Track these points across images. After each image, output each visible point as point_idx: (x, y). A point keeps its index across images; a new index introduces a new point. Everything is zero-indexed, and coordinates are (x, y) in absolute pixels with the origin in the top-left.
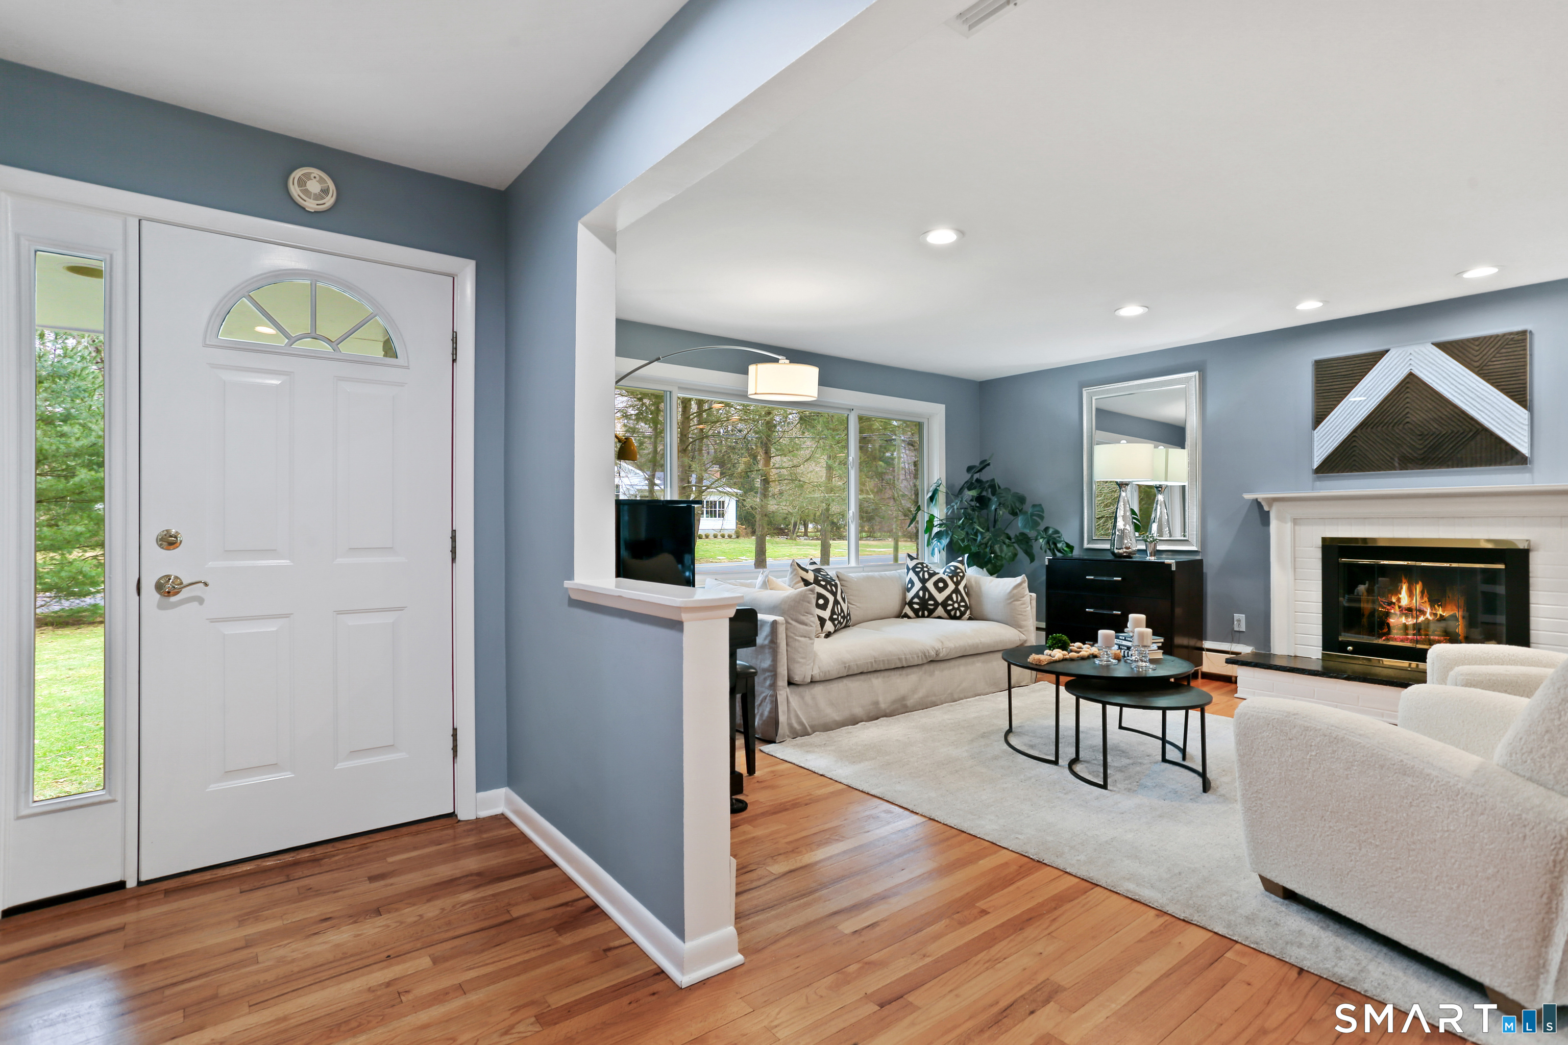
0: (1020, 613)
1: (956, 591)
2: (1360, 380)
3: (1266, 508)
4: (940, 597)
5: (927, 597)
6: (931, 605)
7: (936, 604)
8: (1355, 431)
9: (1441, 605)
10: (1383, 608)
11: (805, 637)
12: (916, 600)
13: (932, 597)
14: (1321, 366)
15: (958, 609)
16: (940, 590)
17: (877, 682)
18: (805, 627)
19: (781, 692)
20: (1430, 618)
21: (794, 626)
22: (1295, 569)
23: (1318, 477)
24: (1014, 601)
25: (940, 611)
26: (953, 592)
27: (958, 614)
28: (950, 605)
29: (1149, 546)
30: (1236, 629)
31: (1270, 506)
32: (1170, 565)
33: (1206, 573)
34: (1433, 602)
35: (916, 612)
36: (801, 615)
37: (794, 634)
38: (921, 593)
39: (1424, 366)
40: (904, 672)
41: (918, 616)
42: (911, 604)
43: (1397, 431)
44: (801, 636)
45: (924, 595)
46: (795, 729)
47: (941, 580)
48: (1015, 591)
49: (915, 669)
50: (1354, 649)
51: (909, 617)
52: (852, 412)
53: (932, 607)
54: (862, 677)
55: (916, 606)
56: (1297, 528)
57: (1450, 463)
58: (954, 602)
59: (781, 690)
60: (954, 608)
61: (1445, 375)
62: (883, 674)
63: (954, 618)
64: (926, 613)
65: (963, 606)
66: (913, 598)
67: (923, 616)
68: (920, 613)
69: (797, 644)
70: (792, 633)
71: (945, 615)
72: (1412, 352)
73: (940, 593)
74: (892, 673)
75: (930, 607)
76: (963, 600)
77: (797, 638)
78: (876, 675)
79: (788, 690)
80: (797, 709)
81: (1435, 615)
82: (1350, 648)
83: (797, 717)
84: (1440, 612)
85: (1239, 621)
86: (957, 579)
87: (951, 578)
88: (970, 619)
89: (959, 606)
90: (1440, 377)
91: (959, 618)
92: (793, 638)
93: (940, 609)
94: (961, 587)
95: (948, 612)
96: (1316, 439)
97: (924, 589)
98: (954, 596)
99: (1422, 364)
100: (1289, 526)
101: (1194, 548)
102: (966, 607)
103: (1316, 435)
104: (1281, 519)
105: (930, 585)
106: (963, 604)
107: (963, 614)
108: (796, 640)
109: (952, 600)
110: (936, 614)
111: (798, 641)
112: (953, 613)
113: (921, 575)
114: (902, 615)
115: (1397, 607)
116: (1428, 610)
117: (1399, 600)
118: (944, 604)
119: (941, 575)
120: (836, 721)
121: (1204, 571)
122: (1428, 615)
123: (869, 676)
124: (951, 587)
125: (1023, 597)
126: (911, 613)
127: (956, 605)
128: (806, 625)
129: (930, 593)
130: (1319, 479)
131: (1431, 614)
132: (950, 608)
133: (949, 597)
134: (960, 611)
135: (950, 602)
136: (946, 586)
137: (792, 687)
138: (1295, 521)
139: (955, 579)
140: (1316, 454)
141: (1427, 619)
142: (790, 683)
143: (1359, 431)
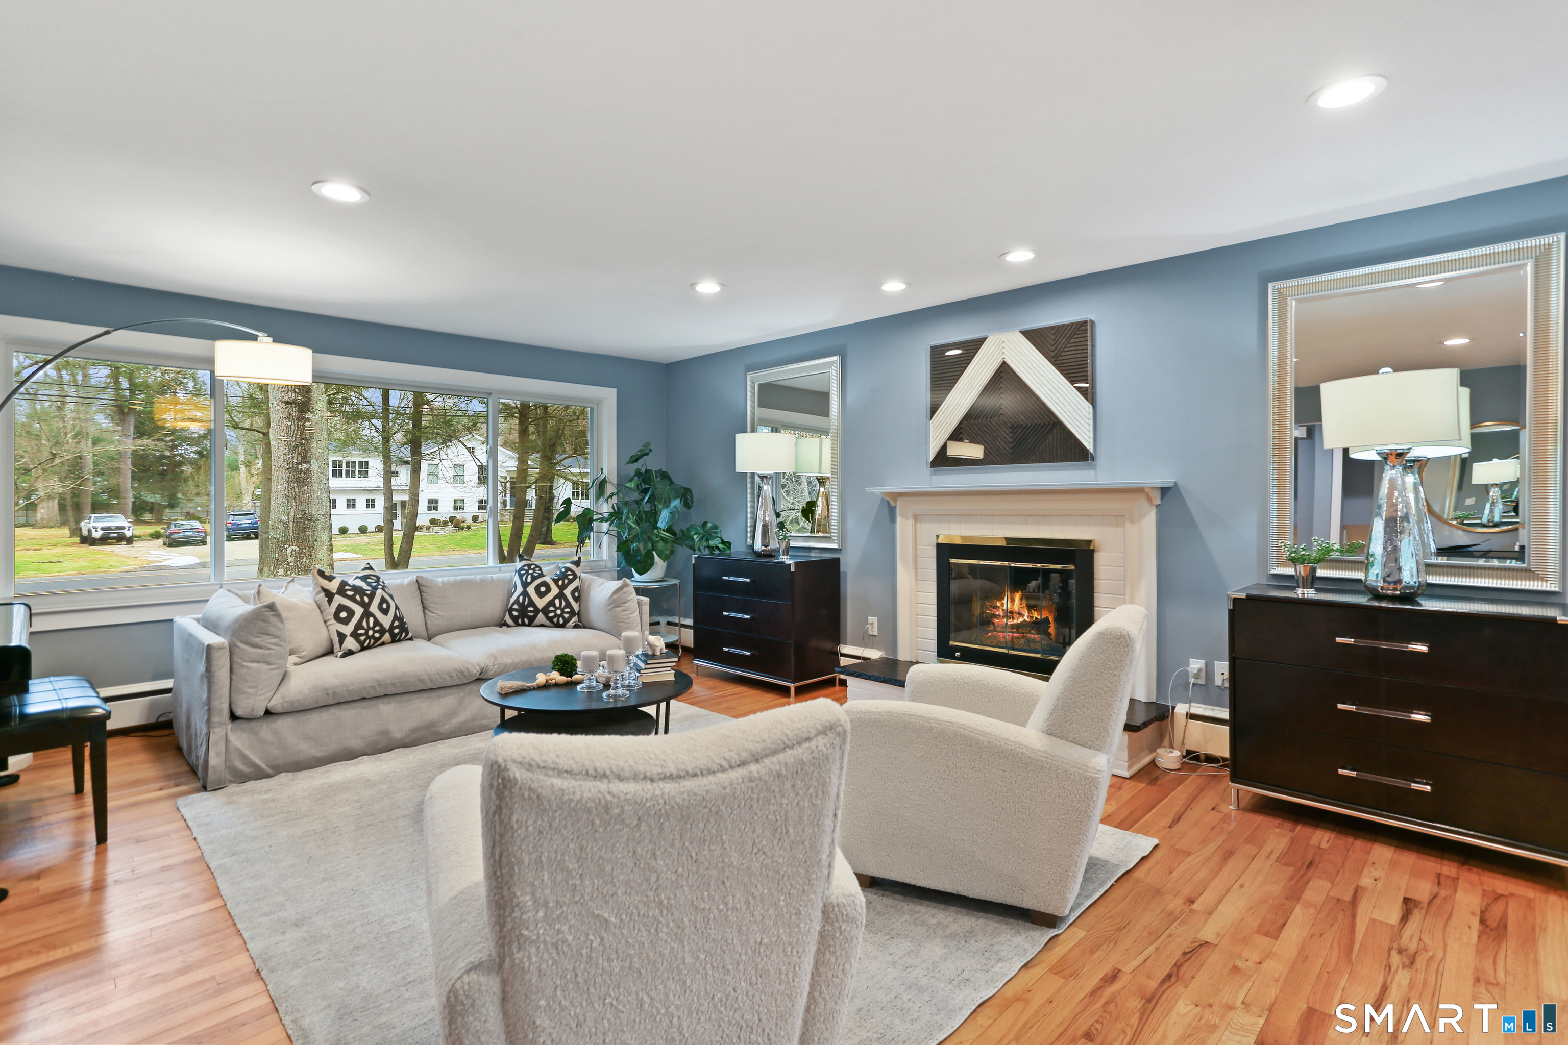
0: (621, 620)
1: (561, 596)
2: (966, 368)
3: (892, 504)
4: (541, 603)
5: (526, 603)
6: (531, 612)
7: (537, 611)
8: (961, 423)
9: (1036, 610)
10: (990, 610)
11: (259, 662)
12: (516, 606)
13: (531, 603)
14: (937, 352)
15: (561, 615)
16: (541, 595)
17: (386, 709)
18: (259, 650)
19: (216, 730)
20: (1028, 620)
21: (243, 650)
22: (916, 569)
23: (935, 471)
24: (615, 607)
25: (541, 618)
26: (555, 598)
27: (561, 621)
28: (552, 611)
29: (782, 544)
30: (870, 633)
31: (895, 501)
32: (789, 565)
33: (845, 573)
34: (1030, 608)
35: (515, 619)
36: (253, 636)
37: (242, 658)
38: (521, 599)
39: (1014, 354)
40: (434, 694)
41: (518, 625)
42: (511, 610)
43: (994, 423)
44: (253, 662)
45: (524, 600)
46: (242, 771)
47: (545, 584)
48: (615, 596)
49: (452, 691)
50: (961, 655)
51: (509, 626)
52: (491, 396)
53: (532, 614)
54: (365, 704)
55: (515, 613)
56: (918, 525)
57: (1033, 457)
58: (556, 609)
59: (215, 727)
60: (556, 615)
61: (1029, 365)
62: (398, 698)
63: (558, 626)
64: (526, 621)
65: (567, 613)
66: (513, 604)
67: (523, 624)
68: (520, 621)
69: (244, 671)
70: (239, 658)
71: (548, 623)
72: (1005, 340)
73: (541, 598)
74: (415, 696)
75: (529, 614)
76: (568, 605)
77: (245, 664)
78: (386, 700)
79: (229, 726)
80: (243, 749)
81: (1032, 617)
82: (958, 654)
83: (244, 758)
84: (1036, 615)
85: (872, 624)
86: (563, 582)
87: (556, 581)
88: (576, 626)
89: (563, 612)
90: (1025, 366)
91: (563, 626)
92: (240, 664)
93: (541, 615)
94: (567, 592)
95: (550, 619)
96: (931, 430)
97: (525, 594)
98: (557, 602)
99: (1012, 353)
100: (910, 523)
101: (835, 546)
102: (572, 613)
103: (931, 426)
104: (905, 516)
105: (531, 590)
106: (567, 610)
107: (566, 621)
108: (243, 666)
109: (554, 605)
110: (537, 621)
111: (247, 667)
112: (555, 620)
113: (524, 578)
114: (503, 624)
115: (1001, 610)
116: (1026, 614)
117: (1002, 605)
118: (545, 611)
119: (547, 579)
120: (316, 757)
121: (842, 570)
122: (1026, 618)
123: (375, 701)
124: (555, 591)
125: (625, 603)
126: (509, 621)
127: (559, 612)
128: (261, 647)
129: (530, 599)
130: (935, 473)
131: (1028, 617)
132: (551, 615)
133: (551, 603)
134: (564, 618)
135: (552, 608)
136: (549, 590)
137: (237, 722)
138: (916, 518)
139: (560, 583)
140: (931, 446)
141: (1025, 620)
142: (233, 717)
143: (964, 422)
